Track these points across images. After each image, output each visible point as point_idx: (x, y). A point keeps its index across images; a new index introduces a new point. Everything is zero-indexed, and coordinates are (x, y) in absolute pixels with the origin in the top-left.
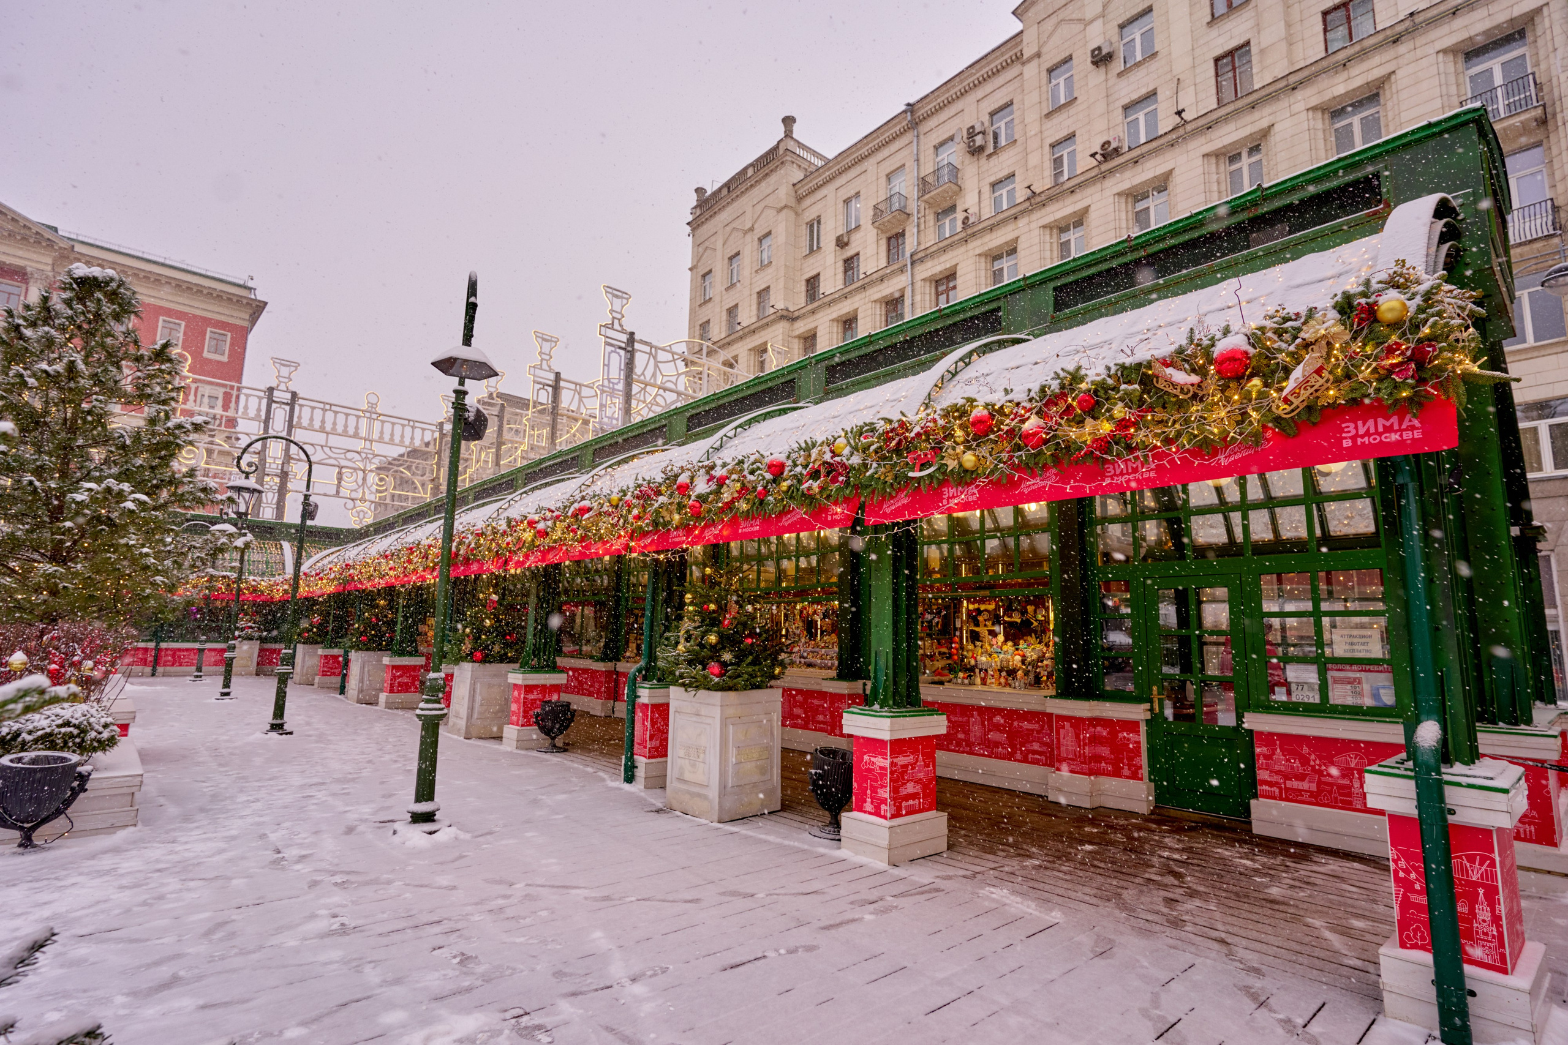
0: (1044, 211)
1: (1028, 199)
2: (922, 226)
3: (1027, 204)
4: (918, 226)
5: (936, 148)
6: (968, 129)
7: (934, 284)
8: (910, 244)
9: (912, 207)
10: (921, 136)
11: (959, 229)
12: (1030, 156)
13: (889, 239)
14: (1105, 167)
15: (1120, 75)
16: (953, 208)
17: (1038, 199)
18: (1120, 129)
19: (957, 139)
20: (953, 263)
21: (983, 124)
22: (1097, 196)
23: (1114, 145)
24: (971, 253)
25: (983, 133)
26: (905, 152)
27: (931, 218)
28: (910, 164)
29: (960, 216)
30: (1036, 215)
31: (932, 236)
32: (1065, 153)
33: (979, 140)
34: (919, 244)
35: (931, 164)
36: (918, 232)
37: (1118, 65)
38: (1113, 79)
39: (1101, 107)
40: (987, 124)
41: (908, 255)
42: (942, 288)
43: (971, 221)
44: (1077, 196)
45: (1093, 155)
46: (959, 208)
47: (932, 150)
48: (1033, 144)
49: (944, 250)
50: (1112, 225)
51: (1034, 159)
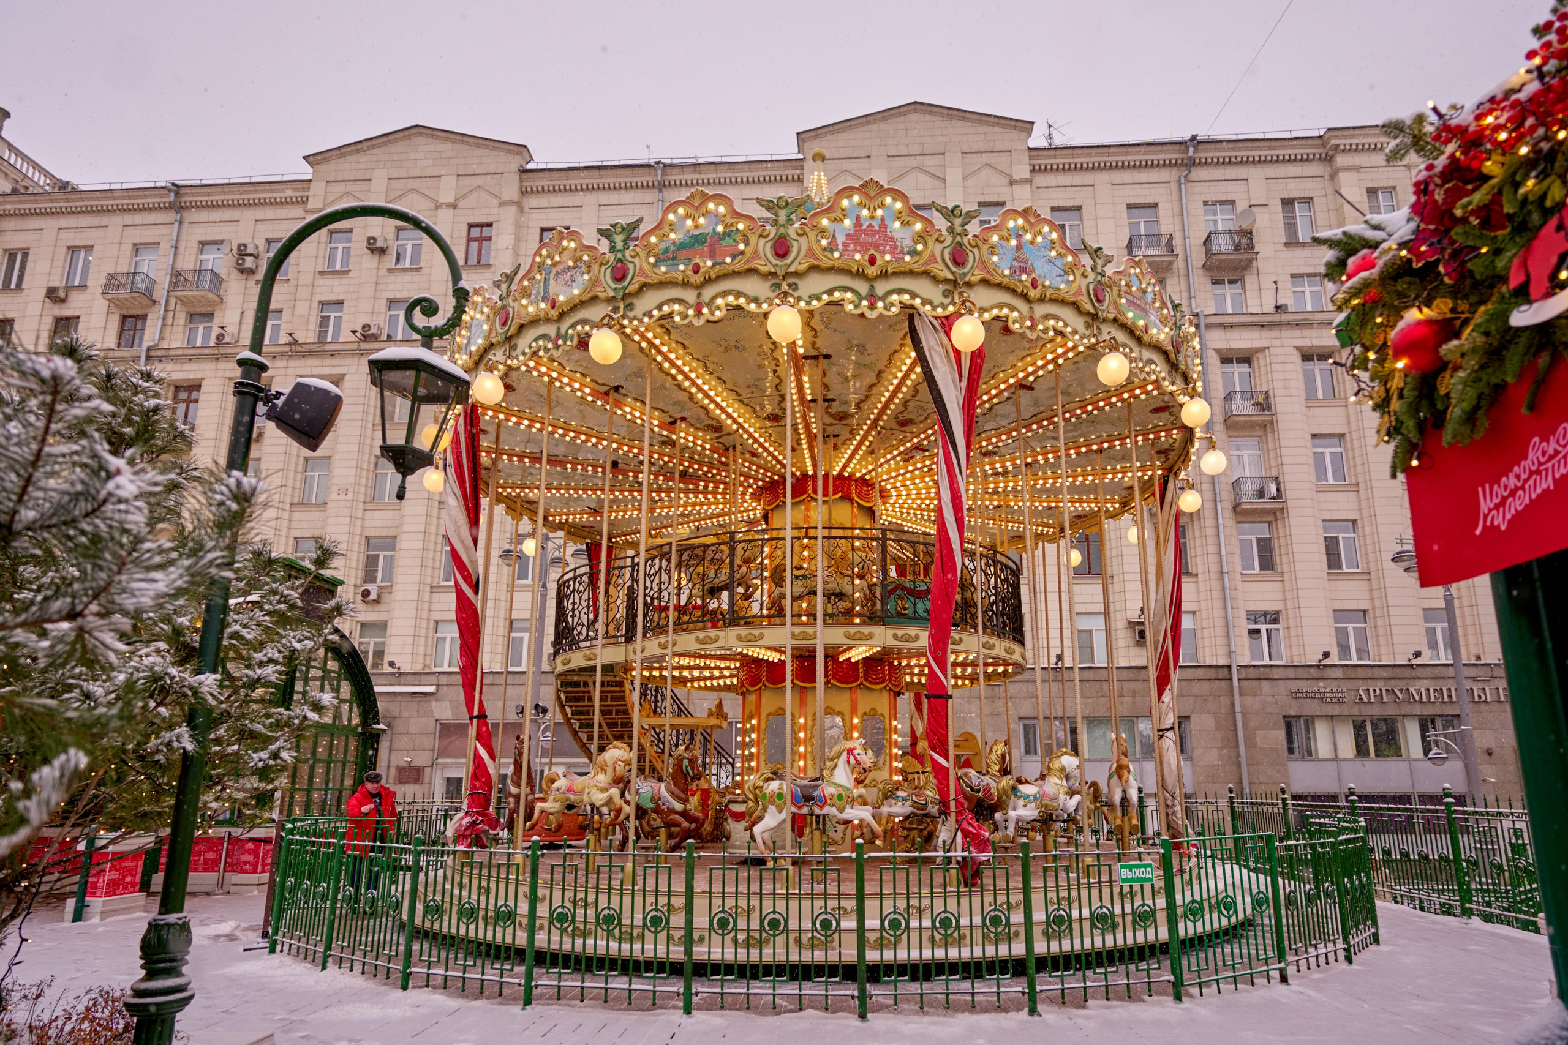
0: (302, 362)
1: (289, 344)
2: (169, 321)
3: (287, 349)
4: (164, 318)
5: (203, 244)
6: (239, 245)
7: (172, 389)
8: (150, 335)
9: (160, 294)
10: (185, 226)
11: (212, 344)
12: (298, 303)
13: (124, 318)
14: (364, 346)
15: (390, 270)
16: (210, 316)
17: (299, 349)
18: (382, 317)
19: (225, 248)
20: (199, 376)
21: (257, 247)
22: (353, 369)
23: (373, 331)
24: (220, 373)
25: (256, 257)
26: (162, 231)
27: (181, 318)
28: (166, 246)
29: (216, 331)
30: (293, 363)
31: (180, 336)
32: (333, 316)
33: (249, 262)
34: (161, 338)
35: (193, 258)
36: (163, 325)
37: (390, 261)
38: (383, 272)
39: (369, 291)
40: (262, 248)
41: (144, 348)
42: (183, 395)
43: (227, 339)
44: (336, 361)
45: (354, 332)
46: (217, 320)
47: (195, 245)
48: (303, 293)
49: (191, 359)
50: (361, 400)
51: (302, 308)
